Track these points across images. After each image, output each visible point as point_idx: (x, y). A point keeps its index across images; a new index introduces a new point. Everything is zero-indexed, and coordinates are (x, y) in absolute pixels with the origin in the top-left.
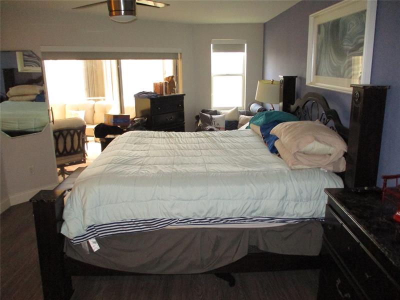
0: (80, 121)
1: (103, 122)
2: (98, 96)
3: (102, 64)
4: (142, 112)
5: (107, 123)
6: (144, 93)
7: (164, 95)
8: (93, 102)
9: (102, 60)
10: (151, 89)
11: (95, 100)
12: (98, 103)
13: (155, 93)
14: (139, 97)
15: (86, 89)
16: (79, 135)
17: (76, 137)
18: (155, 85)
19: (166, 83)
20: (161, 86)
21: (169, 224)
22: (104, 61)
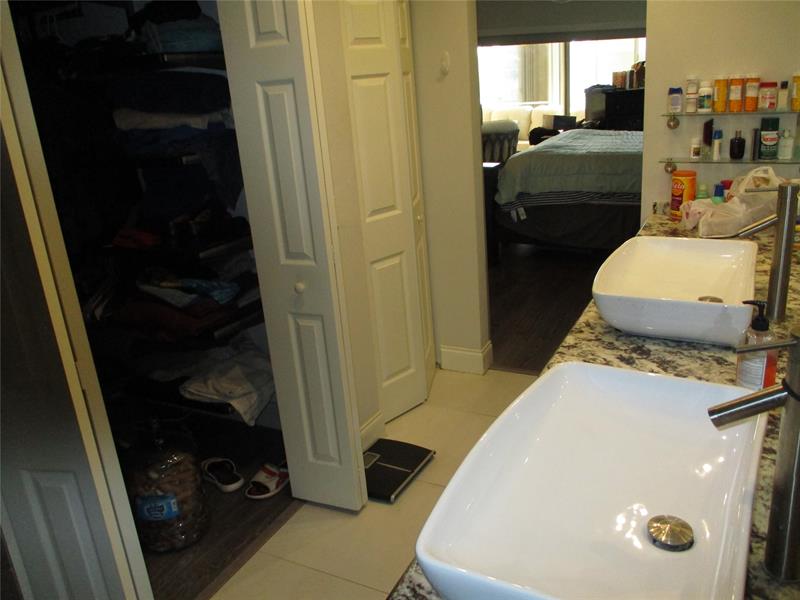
0: (514, 124)
1: (541, 126)
2: (537, 100)
3: (546, 50)
4: (594, 114)
5: (546, 127)
6: (598, 86)
7: (627, 88)
8: (528, 108)
9: (546, 44)
10: (608, 81)
11: (533, 105)
12: (537, 108)
13: (614, 86)
14: (592, 93)
15: (521, 90)
16: (510, 141)
17: (506, 144)
18: (616, 76)
19: (632, 72)
20: (623, 76)
21: (592, 198)
22: (550, 45)
